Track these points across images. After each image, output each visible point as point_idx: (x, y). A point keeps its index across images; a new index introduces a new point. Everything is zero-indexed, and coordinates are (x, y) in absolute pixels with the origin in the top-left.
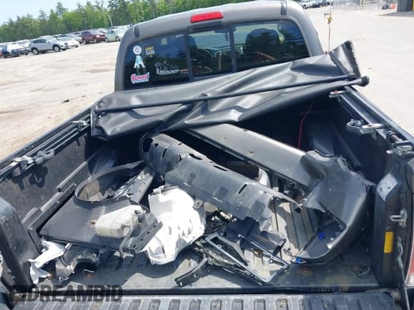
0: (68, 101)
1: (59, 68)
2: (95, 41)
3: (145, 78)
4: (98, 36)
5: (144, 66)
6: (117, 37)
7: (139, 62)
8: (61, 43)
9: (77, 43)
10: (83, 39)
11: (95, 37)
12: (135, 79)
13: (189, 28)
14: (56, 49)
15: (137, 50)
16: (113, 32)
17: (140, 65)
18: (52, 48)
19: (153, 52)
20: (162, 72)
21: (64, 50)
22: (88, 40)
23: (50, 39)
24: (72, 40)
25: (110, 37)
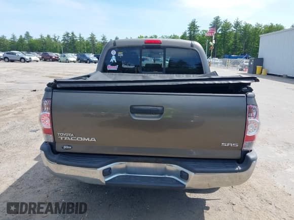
0: (35, 91)
1: (25, 72)
2: (51, 60)
3: (115, 68)
4: (54, 57)
5: (115, 62)
6: (67, 60)
7: (113, 59)
8: (27, 57)
9: (38, 59)
10: (42, 58)
11: (51, 57)
12: (110, 68)
13: (143, 46)
14: (23, 60)
15: (113, 53)
16: (65, 56)
17: (114, 61)
18: (19, 59)
19: (122, 55)
20: (125, 66)
21: (28, 62)
22: (45, 59)
23: (19, 54)
24: (35, 57)
25: (62, 59)
